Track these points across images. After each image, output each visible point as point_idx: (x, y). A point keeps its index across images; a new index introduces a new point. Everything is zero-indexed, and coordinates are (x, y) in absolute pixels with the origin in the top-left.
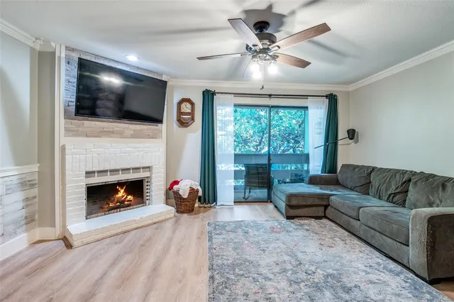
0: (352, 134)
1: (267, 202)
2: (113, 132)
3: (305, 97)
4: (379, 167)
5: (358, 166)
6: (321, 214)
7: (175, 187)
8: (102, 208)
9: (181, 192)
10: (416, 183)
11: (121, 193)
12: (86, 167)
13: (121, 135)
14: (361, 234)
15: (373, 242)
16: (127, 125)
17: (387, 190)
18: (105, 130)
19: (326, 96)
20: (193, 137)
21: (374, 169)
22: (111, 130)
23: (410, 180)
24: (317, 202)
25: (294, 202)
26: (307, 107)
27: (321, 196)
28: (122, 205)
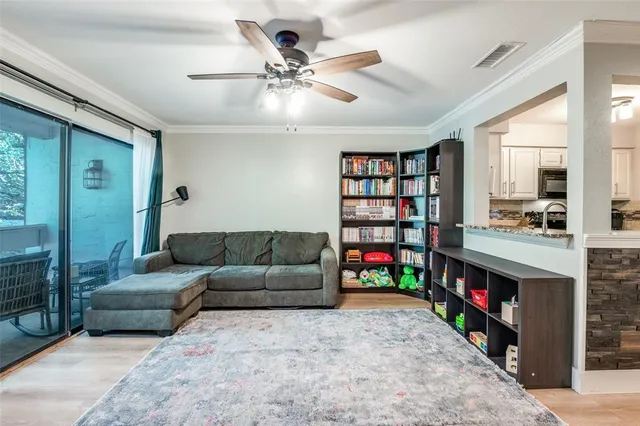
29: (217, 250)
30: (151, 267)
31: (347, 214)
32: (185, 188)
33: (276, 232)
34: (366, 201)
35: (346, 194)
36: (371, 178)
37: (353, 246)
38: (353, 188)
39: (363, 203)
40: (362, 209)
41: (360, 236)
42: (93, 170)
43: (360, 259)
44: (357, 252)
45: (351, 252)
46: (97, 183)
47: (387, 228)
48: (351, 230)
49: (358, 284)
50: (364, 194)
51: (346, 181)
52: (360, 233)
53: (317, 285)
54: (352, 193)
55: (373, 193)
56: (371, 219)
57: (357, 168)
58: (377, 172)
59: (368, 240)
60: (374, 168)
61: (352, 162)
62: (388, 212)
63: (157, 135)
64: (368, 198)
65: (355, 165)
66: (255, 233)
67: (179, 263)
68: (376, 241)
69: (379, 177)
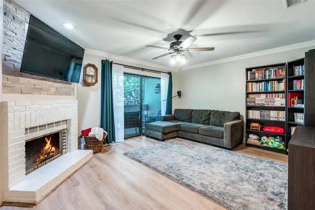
0: (179, 94)
1: (141, 135)
2: (42, 89)
3: (159, 72)
4: (194, 109)
5: (184, 110)
6: (176, 135)
7: (90, 134)
8: (35, 162)
9: (97, 137)
10: (213, 115)
11: (48, 146)
12: (25, 124)
13: (48, 91)
14: (200, 140)
15: (207, 142)
16: (51, 83)
17: (201, 119)
18: (36, 86)
19: (168, 73)
20: (94, 94)
21: (192, 110)
22: (41, 87)
23: (210, 114)
24: (176, 129)
25: (166, 131)
26: (160, 78)
27: (176, 126)
28: (49, 157)
29: (189, 116)
30: (165, 119)
31: (249, 102)
32: (180, 92)
33: (214, 110)
34: (265, 95)
35: (250, 91)
36: (268, 81)
37: (255, 121)
38: (255, 87)
39: (263, 96)
40: (261, 100)
41: (261, 116)
42: (157, 87)
43: (259, 129)
44: (257, 125)
45: (253, 124)
46: (158, 91)
47: (280, 112)
48: (254, 111)
49: (258, 143)
50: (263, 91)
51: (250, 84)
52: (261, 114)
53: (220, 136)
54: (254, 90)
55: (269, 90)
56: (266, 105)
57: (258, 76)
58: (272, 77)
59: (266, 118)
60: (271, 74)
61: (255, 73)
62: (280, 101)
63: (170, 73)
64: (266, 93)
65: (257, 74)
66: (204, 110)
67: (176, 120)
68: (271, 119)
69: (274, 80)
